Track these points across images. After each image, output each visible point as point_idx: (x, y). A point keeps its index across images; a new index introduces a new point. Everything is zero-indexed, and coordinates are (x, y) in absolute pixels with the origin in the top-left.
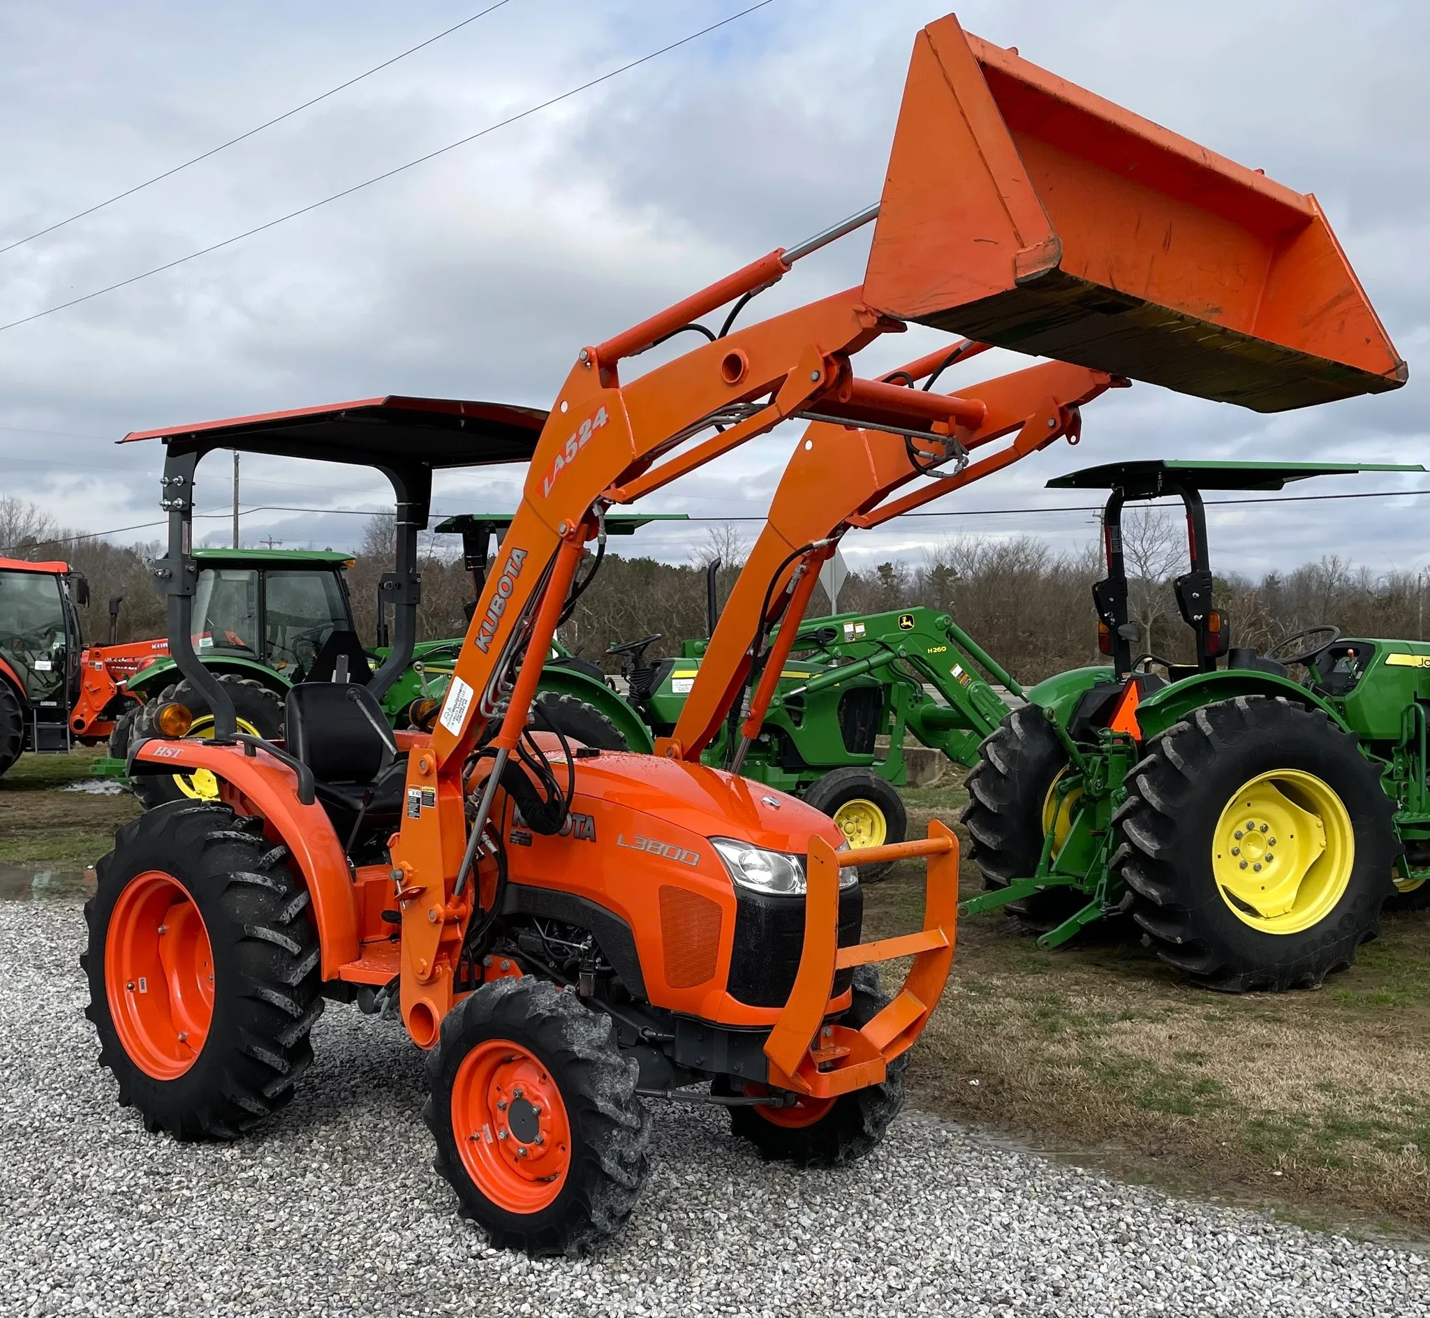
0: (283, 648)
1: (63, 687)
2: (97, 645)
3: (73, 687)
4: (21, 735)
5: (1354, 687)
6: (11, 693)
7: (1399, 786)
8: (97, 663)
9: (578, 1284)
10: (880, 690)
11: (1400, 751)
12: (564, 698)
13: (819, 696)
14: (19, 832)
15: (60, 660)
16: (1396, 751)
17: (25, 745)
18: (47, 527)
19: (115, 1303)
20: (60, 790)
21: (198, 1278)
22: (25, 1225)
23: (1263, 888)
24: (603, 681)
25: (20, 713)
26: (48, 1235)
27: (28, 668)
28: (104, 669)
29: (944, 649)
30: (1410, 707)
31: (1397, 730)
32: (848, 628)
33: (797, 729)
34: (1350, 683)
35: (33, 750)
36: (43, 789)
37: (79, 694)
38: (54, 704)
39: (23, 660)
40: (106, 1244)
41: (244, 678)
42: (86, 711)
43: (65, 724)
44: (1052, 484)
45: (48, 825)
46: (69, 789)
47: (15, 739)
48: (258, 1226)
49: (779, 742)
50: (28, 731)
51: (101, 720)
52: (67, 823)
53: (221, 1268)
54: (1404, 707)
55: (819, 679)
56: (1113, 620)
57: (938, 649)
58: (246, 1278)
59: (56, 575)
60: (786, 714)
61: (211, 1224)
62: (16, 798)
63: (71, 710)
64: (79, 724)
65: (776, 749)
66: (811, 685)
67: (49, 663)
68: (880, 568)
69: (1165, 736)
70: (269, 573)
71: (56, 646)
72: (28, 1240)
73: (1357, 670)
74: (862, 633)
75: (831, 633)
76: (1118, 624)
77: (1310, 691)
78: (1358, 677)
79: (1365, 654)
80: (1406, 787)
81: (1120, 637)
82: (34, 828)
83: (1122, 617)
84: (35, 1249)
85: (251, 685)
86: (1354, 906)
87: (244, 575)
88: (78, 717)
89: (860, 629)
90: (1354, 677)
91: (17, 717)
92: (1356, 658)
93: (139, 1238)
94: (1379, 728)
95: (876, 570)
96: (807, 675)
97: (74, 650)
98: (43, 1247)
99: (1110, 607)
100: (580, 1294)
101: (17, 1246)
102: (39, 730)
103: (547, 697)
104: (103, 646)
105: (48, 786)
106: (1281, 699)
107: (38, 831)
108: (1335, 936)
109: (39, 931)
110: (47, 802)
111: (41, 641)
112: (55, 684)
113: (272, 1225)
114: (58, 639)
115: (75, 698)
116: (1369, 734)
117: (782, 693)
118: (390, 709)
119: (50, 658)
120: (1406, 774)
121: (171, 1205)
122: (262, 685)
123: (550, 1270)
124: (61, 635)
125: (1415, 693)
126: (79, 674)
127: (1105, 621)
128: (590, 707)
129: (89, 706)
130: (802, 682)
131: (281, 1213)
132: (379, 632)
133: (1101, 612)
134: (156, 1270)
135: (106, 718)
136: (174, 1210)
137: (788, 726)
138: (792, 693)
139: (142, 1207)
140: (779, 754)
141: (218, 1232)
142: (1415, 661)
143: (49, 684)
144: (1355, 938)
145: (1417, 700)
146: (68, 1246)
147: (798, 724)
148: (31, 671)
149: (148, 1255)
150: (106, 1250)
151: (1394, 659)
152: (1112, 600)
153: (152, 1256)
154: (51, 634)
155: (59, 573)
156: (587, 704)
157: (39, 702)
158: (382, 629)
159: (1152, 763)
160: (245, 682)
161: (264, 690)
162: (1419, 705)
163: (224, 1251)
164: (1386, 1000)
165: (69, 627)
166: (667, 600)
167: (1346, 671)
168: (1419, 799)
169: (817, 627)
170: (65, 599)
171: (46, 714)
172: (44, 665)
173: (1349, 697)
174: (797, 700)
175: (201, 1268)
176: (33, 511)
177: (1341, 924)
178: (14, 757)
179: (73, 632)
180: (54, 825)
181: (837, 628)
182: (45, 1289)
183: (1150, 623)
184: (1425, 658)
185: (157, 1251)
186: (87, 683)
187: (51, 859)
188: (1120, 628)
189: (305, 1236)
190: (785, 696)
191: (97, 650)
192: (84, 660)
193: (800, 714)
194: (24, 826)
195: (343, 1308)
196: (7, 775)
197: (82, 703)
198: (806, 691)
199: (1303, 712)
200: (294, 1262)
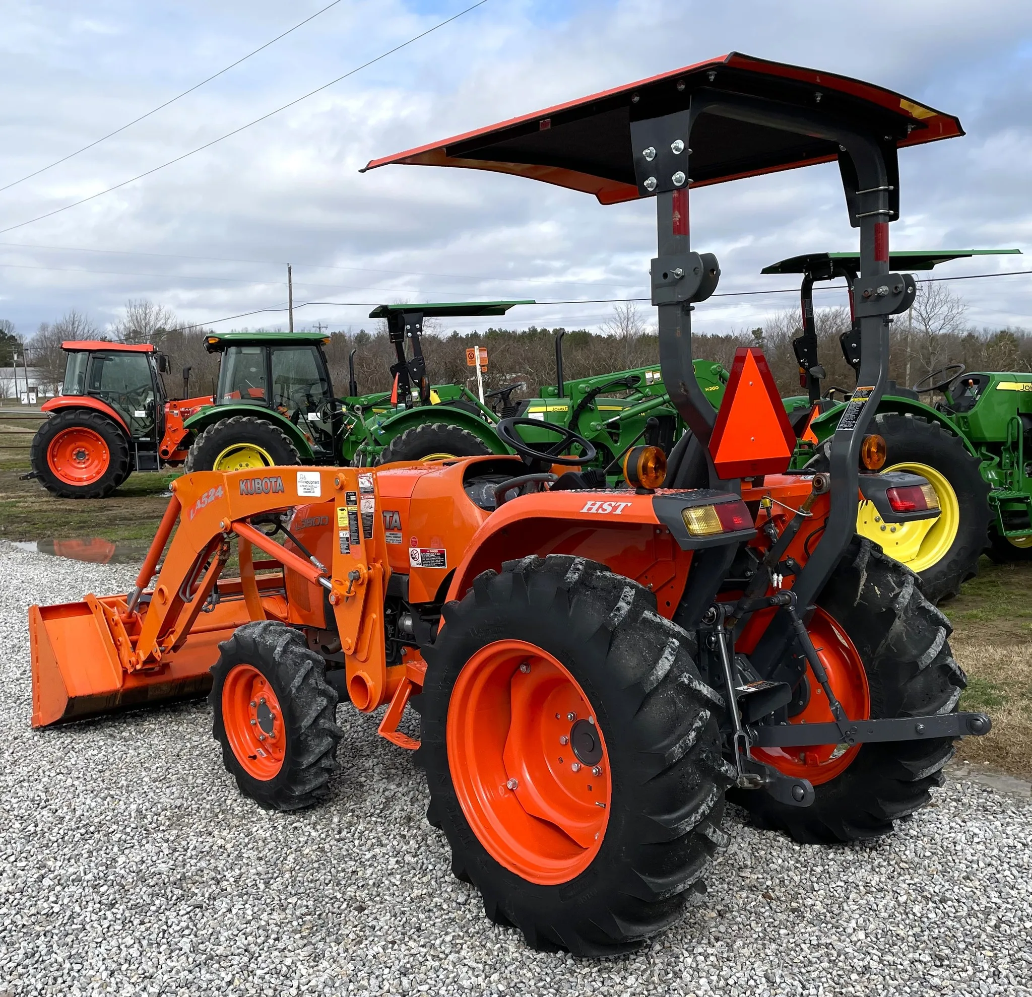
0: (289, 399)
1: (153, 429)
2: (175, 400)
3: (160, 428)
4: (128, 460)
5: (974, 406)
6: (120, 432)
7: (1006, 473)
8: (175, 412)
9: (363, 774)
10: (675, 418)
11: (1007, 450)
12: (450, 427)
13: (631, 422)
14: (121, 523)
15: (151, 410)
16: (1004, 449)
17: (132, 468)
18: (170, 321)
19: (91, 782)
20: (156, 496)
21: (143, 770)
22: (53, 742)
23: (897, 543)
24: (479, 416)
25: (127, 446)
26: (64, 748)
27: (131, 416)
28: (179, 415)
29: (717, 388)
30: (1012, 419)
31: (1005, 436)
32: (649, 375)
33: (615, 445)
34: (972, 404)
35: (136, 470)
36: (145, 496)
37: (164, 432)
38: (148, 439)
39: (127, 411)
40: (96, 752)
41: (259, 419)
42: (169, 444)
43: (156, 452)
44: (765, 271)
45: (140, 518)
46: (163, 496)
47: (124, 463)
48: (188, 744)
49: (604, 454)
50: (133, 457)
51: (181, 450)
52: (152, 517)
53: (157, 765)
54: (1009, 418)
55: (628, 411)
56: (807, 364)
57: (713, 388)
58: (170, 771)
59: (146, 353)
60: (608, 435)
61: (161, 743)
62: (126, 501)
63: (160, 443)
64: (165, 452)
65: (601, 459)
66: (622, 415)
67: (144, 412)
68: (754, 332)
69: (827, 441)
70: (273, 348)
71: (149, 400)
72: (52, 750)
73: (977, 394)
74: (658, 379)
75: (636, 379)
76: (810, 367)
77: (935, 409)
78: (977, 399)
79: (982, 382)
80: (1011, 474)
81: (812, 376)
82: (131, 520)
83: (813, 362)
84: (55, 755)
85: (264, 423)
86: (958, 554)
87: (256, 351)
88: (164, 448)
89: (657, 375)
90: (975, 399)
91: (124, 448)
92: (976, 386)
93: (115, 750)
94: (991, 434)
95: (750, 332)
96: (620, 408)
97: (160, 403)
98: (59, 754)
99: (805, 355)
100: (363, 779)
101: (45, 753)
102: (139, 457)
103: (439, 427)
104: (178, 400)
105: (148, 493)
106: (908, 415)
107: (132, 522)
108: (944, 574)
109: (114, 581)
110: (146, 503)
111: (139, 398)
112: (150, 426)
113: (196, 744)
114: (149, 396)
115: (162, 434)
116: (984, 438)
117: (603, 421)
118: (357, 438)
119: (145, 409)
120: (1012, 466)
121: (141, 733)
122: (271, 423)
123: (351, 767)
124: (151, 393)
125: (1018, 409)
126: (164, 419)
127: (802, 365)
128: (468, 433)
129: (171, 440)
130: (617, 413)
131: (204, 737)
132: (351, 386)
133: (799, 360)
134: (120, 766)
135: (183, 448)
136: (142, 735)
137: (609, 443)
138: (610, 421)
139: (124, 734)
140: (603, 461)
141: (163, 747)
142: (1018, 387)
143: (145, 427)
144: (959, 576)
145: (1019, 414)
146: (74, 753)
147: (616, 442)
148: (133, 418)
149: (119, 758)
150: (95, 755)
151: (1002, 386)
152: (806, 350)
153: (120, 759)
154: (145, 393)
155: (148, 352)
156: (466, 431)
157: (138, 438)
158: (353, 384)
159: (816, 461)
160: (259, 421)
161: (272, 427)
162: (1019, 418)
163: (163, 757)
164: (975, 616)
165: (156, 389)
166: (585, 360)
167: (971, 395)
168: (1018, 482)
169: (627, 375)
170: (152, 369)
171: (143, 446)
172: (140, 414)
173: (970, 413)
174: (614, 425)
175: (146, 765)
176: (160, 310)
177: (948, 566)
178: (124, 475)
179: (159, 391)
180: (144, 518)
181: (640, 375)
182: (52, 775)
183: (932, 367)
184: (1025, 384)
185: (124, 756)
186: (169, 425)
187: (136, 538)
188: (811, 369)
189: (214, 749)
190: (604, 423)
191: (175, 403)
192: (167, 410)
193: (618, 435)
194: (125, 519)
195: (220, 786)
196: (122, 487)
197: (167, 438)
198: (620, 419)
199: (925, 424)
200: (202, 763)
